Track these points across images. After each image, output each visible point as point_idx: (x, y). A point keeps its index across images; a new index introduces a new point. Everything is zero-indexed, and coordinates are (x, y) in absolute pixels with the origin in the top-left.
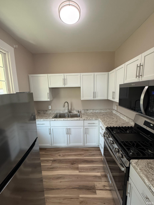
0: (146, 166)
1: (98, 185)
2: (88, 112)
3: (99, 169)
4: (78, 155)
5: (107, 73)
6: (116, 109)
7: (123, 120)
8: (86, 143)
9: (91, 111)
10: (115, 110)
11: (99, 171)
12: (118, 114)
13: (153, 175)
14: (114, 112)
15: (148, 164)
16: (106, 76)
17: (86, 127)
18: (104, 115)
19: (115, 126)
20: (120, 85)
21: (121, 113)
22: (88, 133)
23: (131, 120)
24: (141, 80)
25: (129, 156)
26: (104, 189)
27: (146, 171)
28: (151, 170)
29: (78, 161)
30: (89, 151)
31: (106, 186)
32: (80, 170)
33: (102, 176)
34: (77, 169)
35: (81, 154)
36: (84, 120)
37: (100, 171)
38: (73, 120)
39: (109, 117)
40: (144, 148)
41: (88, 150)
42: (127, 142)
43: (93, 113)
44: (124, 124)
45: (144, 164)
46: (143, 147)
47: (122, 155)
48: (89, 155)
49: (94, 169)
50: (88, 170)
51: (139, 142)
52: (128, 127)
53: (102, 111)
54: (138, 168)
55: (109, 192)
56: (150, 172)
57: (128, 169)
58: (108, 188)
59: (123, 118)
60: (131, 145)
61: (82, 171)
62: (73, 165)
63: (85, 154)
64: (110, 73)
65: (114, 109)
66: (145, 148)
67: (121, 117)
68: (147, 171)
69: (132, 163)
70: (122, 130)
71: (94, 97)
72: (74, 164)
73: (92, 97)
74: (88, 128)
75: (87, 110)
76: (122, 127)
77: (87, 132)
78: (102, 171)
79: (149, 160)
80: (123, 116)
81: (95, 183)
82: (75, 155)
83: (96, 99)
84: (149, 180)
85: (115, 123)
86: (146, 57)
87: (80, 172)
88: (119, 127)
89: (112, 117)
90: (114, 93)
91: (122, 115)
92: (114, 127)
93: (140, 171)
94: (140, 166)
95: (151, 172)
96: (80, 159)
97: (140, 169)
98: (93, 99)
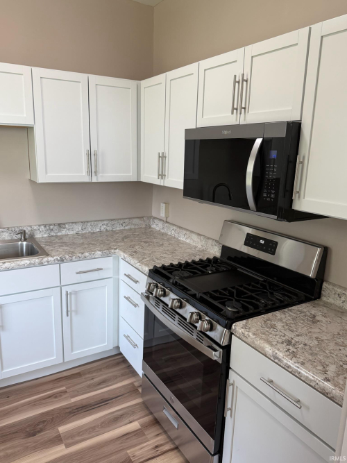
0: (264, 326)
1: (137, 453)
2: (64, 232)
3: (133, 413)
4: (44, 401)
5: (132, 84)
6: (163, 215)
7: (189, 244)
8: (72, 350)
9: (78, 228)
10: (160, 220)
11: (131, 419)
12: (171, 231)
13: (276, 335)
14: (157, 226)
15: (265, 322)
16: (131, 93)
17: (70, 289)
18: (126, 237)
19: (175, 263)
20: (186, 130)
21: (180, 227)
22: (77, 312)
23: (210, 241)
24: (245, 120)
25: (227, 318)
26: (158, 453)
27: (264, 334)
28: (272, 329)
29: (52, 419)
30: (85, 374)
31: (161, 445)
32: (70, 441)
33: (145, 427)
34: (58, 440)
35: (55, 396)
36: (62, 260)
37: (135, 418)
38: (13, 269)
39: (146, 242)
40: (253, 295)
41: (79, 375)
42: (216, 291)
43: (83, 236)
44: (194, 255)
45: (259, 324)
46: (250, 294)
47: (210, 322)
48: (89, 386)
49: (115, 420)
50: (97, 429)
51: (241, 286)
52: (208, 260)
53: (119, 227)
54: (250, 334)
55: (171, 454)
56: (271, 333)
57: (227, 349)
58: (167, 447)
59: (188, 241)
60: (226, 295)
61: (78, 438)
62: (38, 437)
63: (72, 389)
64: (144, 83)
65: (155, 218)
66: (256, 294)
67: (182, 239)
68: (267, 333)
69: (237, 329)
70: (196, 268)
71: (90, 172)
72: (39, 432)
73: (84, 173)
74: (76, 293)
75: (60, 225)
76: (194, 262)
77: (73, 308)
78: (142, 413)
79: (265, 316)
80: (188, 232)
81: (128, 451)
82: (34, 404)
83: (101, 180)
84: (272, 345)
85: (170, 256)
86: (254, 58)
87: (67, 446)
88: (187, 263)
89: (155, 240)
90: (162, 157)
91: (184, 232)
92: (172, 265)
93: (253, 337)
94: (253, 329)
95: (273, 332)
96: (58, 409)
97: (254, 334)
98: (87, 179)
